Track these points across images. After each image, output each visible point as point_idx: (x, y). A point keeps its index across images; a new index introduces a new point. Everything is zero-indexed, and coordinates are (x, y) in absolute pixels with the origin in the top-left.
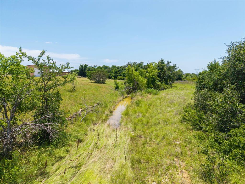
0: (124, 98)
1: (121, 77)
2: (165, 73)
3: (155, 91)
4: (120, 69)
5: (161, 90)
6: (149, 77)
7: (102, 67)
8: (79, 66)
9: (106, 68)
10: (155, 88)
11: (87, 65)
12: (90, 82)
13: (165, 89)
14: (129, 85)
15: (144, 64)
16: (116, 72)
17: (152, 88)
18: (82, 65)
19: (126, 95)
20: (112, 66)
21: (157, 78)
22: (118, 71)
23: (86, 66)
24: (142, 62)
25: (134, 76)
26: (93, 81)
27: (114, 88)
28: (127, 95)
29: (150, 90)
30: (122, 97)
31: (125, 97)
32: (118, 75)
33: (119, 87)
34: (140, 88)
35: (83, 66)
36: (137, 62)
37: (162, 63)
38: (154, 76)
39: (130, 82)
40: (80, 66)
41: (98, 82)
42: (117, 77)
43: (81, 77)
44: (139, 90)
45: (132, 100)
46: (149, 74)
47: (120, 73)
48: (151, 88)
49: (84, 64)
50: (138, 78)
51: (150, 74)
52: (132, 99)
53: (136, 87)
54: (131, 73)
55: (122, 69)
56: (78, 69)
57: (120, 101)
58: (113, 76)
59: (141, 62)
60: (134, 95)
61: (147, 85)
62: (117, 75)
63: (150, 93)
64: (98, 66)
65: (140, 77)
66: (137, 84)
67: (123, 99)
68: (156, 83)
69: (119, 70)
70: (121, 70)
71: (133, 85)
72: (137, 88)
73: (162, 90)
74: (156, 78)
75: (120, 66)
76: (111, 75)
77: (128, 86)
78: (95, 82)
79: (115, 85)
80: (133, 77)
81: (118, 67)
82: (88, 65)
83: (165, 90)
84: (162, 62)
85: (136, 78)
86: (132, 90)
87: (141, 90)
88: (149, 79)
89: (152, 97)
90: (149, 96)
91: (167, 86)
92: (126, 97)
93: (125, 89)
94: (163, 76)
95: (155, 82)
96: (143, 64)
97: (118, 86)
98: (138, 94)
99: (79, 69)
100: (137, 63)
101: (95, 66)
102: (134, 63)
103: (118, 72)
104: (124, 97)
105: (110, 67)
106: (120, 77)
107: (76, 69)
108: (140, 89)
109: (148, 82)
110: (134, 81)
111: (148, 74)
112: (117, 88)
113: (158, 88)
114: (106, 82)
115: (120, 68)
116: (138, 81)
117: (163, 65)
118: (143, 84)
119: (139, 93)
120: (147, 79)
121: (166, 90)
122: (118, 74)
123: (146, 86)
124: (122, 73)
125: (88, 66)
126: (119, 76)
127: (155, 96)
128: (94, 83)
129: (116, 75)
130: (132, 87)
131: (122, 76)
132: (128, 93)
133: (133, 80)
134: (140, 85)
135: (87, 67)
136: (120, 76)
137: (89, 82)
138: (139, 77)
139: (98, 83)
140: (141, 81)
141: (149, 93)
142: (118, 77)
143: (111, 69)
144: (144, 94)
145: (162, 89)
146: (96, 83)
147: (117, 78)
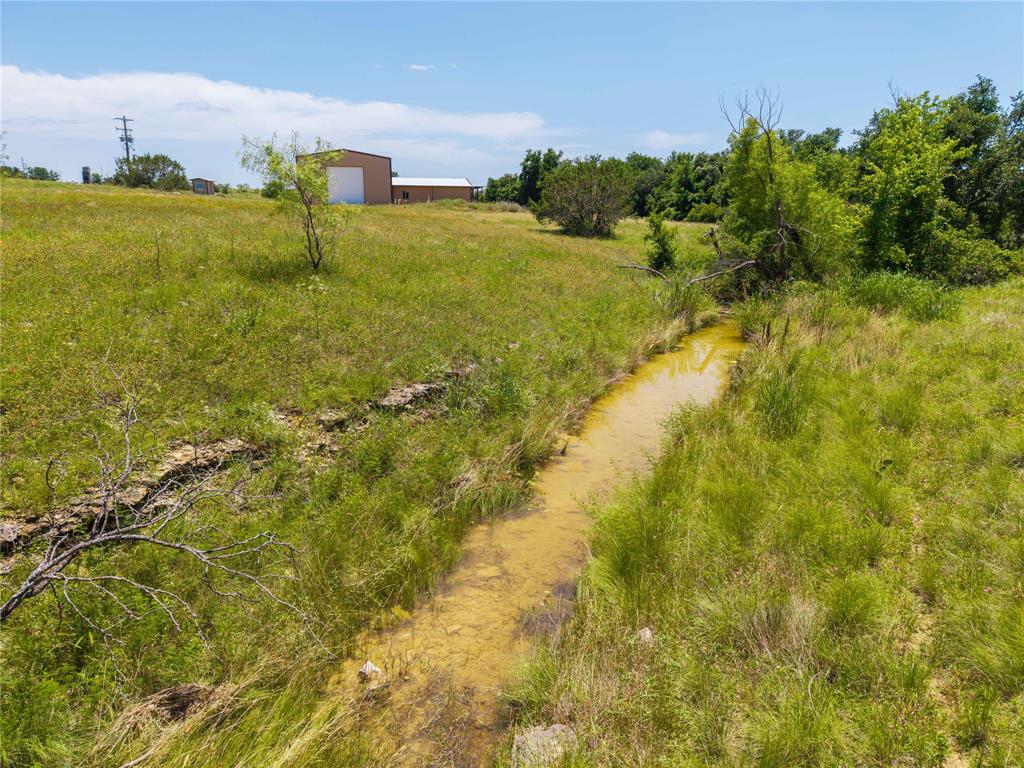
0: (691, 331)
1: (712, 206)
2: (989, 172)
3: (922, 289)
4: (710, 167)
5: (963, 282)
6: (884, 191)
7: (624, 160)
8: (523, 161)
9: (643, 169)
10: (918, 268)
11: (557, 153)
12: (539, 227)
13: (992, 277)
14: (738, 242)
15: (841, 138)
16: (687, 185)
17: (902, 266)
18: (534, 155)
19: (713, 310)
20: (674, 153)
21: (941, 201)
22: (699, 178)
23: (551, 160)
24: (834, 128)
25: (780, 184)
26: (554, 226)
27: (646, 265)
28: (720, 309)
29: (884, 279)
30: (677, 325)
31: (698, 323)
32: (693, 200)
33: (677, 258)
34: (809, 268)
35: (538, 159)
36: (803, 132)
37: (978, 109)
38: (927, 183)
39: (744, 228)
40: (527, 160)
41: (574, 228)
42: (691, 207)
43: (516, 205)
44: (804, 278)
45: (745, 349)
46: (888, 171)
47: (705, 190)
48: (893, 267)
49: (545, 151)
50: (803, 200)
51: (897, 172)
52: (744, 338)
53: (782, 255)
54: (759, 165)
55: (721, 169)
56: (518, 175)
57: (658, 350)
58: (671, 206)
59: (828, 129)
60: (765, 308)
61: (861, 244)
62: (690, 198)
63: (883, 303)
64: (605, 157)
65: (817, 195)
66: (795, 236)
67: (679, 338)
68: (926, 236)
69: (705, 173)
70: (712, 171)
71: (767, 244)
72: (787, 264)
73: (971, 282)
74: (932, 204)
75: (711, 152)
76: (664, 200)
77: (735, 251)
78: (559, 228)
79: (650, 242)
80: (772, 194)
81: (701, 160)
82: (561, 153)
83: (994, 282)
84: (981, 99)
85: (789, 197)
86: (754, 276)
87: (817, 278)
88: (880, 207)
89: (905, 335)
90: (877, 323)
91: (1008, 259)
92: (708, 323)
93: (711, 268)
94: (971, 192)
95: (925, 226)
96: (836, 139)
97: (666, 251)
98: (793, 303)
99: (519, 171)
100: (803, 138)
101: (594, 159)
102: (786, 132)
103: (696, 184)
104: (691, 324)
105: (663, 161)
106: (705, 208)
107: (507, 176)
108: (813, 273)
109: (873, 227)
110: (774, 217)
111: (883, 174)
112: (662, 261)
113: (943, 270)
114: (617, 231)
115: (712, 160)
116: (799, 218)
117: (987, 121)
118: (836, 243)
119: (800, 298)
120: (866, 210)
121: (1005, 286)
122: (697, 191)
123: (851, 255)
124: (717, 187)
125: (561, 160)
126: (699, 202)
127: (925, 328)
128: (555, 233)
129: (686, 197)
130: (760, 256)
131: (715, 202)
132: (725, 298)
133: (771, 210)
134: (813, 248)
135: (556, 165)
136: (708, 202)
137: (531, 230)
138: (812, 195)
139: (573, 236)
140: (819, 220)
141: (879, 306)
142: (696, 205)
143: (666, 171)
144: (839, 311)
145: (969, 277)
146: (564, 232)
147: (688, 211)
